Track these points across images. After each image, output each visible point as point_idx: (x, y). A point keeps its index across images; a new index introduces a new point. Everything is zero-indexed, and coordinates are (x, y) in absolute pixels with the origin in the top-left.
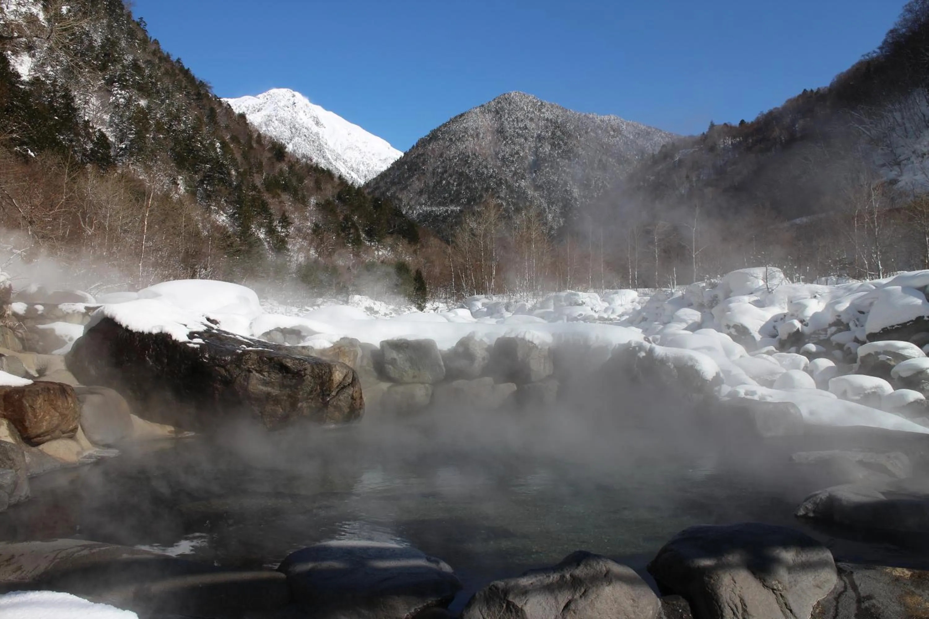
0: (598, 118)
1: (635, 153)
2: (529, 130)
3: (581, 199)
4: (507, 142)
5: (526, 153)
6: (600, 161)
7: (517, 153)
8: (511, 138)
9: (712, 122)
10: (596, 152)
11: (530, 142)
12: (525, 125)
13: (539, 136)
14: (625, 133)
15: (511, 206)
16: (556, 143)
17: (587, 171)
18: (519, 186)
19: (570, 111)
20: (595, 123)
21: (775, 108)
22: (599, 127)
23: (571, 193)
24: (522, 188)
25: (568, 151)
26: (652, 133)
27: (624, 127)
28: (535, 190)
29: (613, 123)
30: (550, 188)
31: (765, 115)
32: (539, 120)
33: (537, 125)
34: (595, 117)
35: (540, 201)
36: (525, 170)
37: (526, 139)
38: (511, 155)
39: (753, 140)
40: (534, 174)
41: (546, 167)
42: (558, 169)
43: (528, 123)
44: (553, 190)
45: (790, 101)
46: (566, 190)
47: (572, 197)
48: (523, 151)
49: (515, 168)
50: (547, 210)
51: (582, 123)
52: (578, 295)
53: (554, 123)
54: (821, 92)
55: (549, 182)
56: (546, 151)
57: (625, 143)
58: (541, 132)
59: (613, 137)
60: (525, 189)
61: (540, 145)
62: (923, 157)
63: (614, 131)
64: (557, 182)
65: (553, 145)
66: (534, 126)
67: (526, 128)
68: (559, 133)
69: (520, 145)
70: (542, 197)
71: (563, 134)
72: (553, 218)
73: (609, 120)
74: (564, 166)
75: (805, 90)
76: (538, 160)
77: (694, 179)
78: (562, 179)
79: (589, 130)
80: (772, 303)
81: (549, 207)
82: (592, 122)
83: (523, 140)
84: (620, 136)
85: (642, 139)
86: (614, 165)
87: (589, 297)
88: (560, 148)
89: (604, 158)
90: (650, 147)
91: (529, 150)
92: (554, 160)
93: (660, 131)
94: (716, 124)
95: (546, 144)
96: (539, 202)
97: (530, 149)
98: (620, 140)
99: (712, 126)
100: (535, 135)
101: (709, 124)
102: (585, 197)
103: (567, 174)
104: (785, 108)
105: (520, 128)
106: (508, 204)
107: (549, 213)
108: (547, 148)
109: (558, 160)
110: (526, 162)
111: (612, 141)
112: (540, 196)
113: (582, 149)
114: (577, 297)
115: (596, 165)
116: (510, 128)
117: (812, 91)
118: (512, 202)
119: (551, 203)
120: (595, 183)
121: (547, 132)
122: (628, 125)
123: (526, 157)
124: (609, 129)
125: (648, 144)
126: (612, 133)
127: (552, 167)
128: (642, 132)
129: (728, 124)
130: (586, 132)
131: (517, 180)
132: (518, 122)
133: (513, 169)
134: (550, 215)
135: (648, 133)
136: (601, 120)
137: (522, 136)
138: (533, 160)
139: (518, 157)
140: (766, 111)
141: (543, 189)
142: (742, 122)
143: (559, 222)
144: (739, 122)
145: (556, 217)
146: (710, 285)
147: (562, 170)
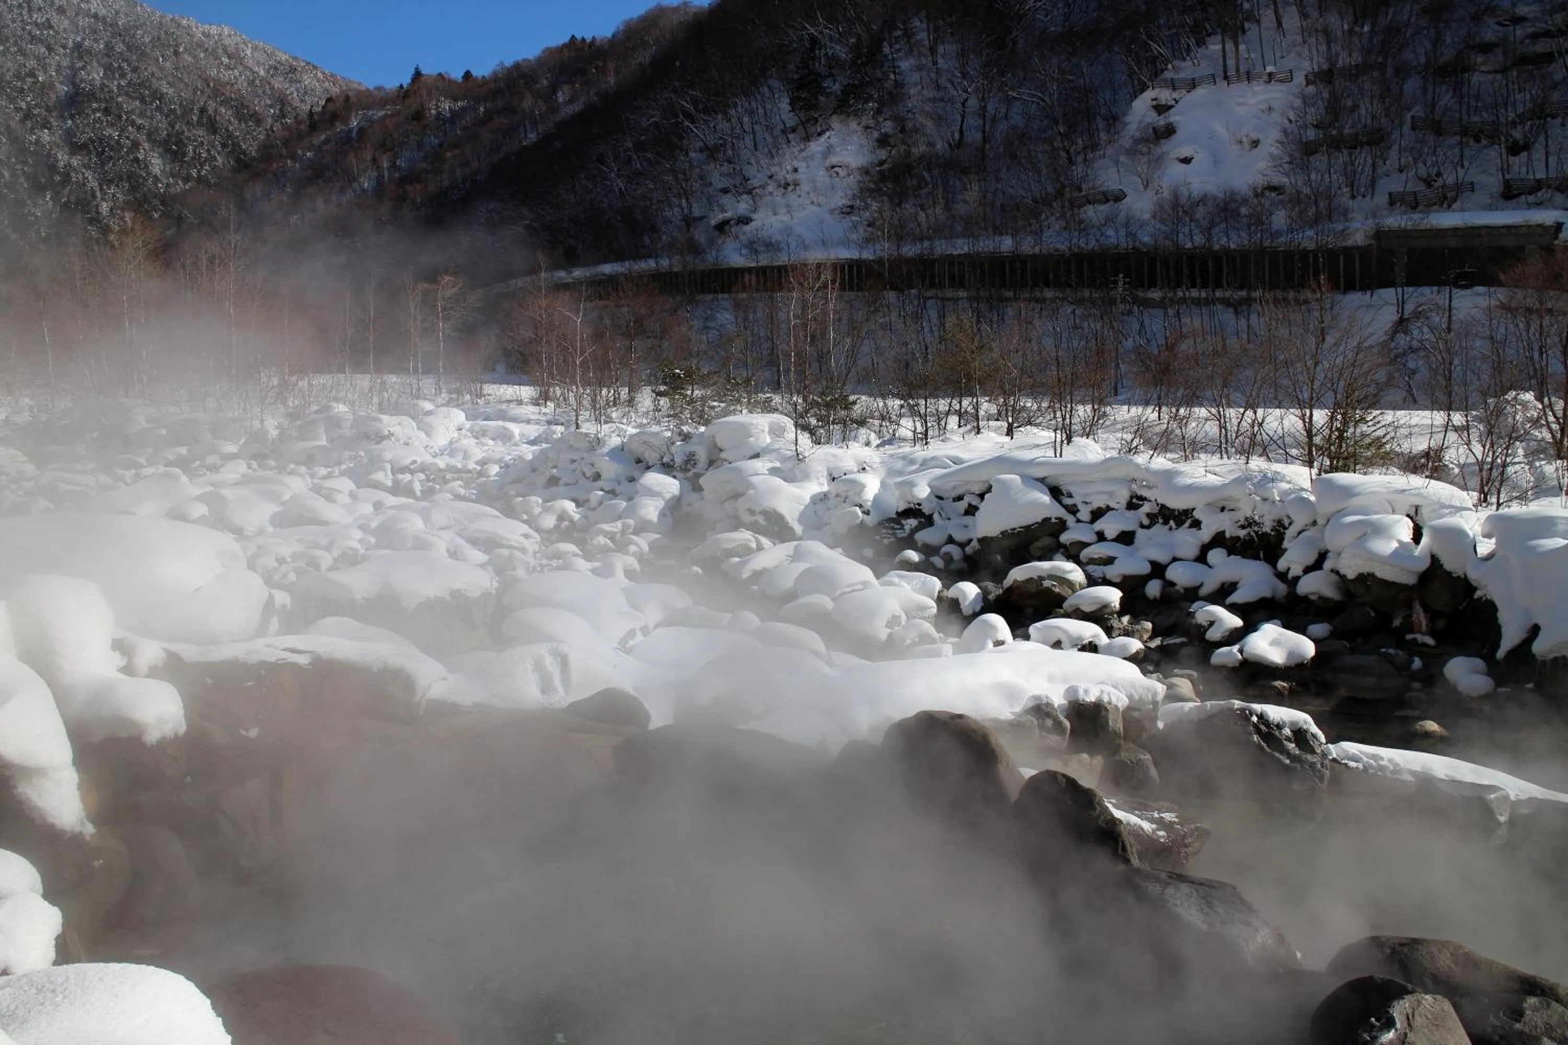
0: (199, 30)
1: (268, 102)
2: (57, 33)
3: (168, 178)
4: (8, 48)
5: (51, 76)
6: (203, 110)
7: (32, 74)
8: (16, 42)
9: (416, 69)
10: (195, 92)
11: (59, 55)
12: (48, 19)
13: (78, 46)
14: (250, 63)
15: (22, 180)
16: (116, 65)
17: (177, 127)
18: (37, 141)
19: (142, 6)
20: (192, 36)
21: (524, 60)
22: (200, 45)
23: (146, 166)
24: (44, 146)
25: (140, 85)
26: (299, 69)
27: (249, 52)
28: (72, 153)
29: (227, 41)
30: (103, 152)
31: (508, 69)
32: (77, 14)
33: (74, 23)
34: (193, 24)
35: (83, 174)
36: (49, 110)
37: (50, 49)
38: (18, 76)
39: (485, 108)
40: (70, 122)
41: (95, 111)
42: (120, 117)
43: (55, 19)
44: (111, 158)
45: (550, 53)
46: (137, 160)
47: (149, 174)
48: (45, 72)
49: (28, 104)
50: (98, 194)
51: (166, 33)
52: (380, 420)
53: (111, 25)
54: (597, 43)
55: (101, 140)
56: (94, 79)
57: (251, 83)
58: (83, 39)
59: (228, 68)
60: (51, 149)
61: (81, 64)
62: (785, 188)
63: (229, 57)
64: (118, 142)
65: (108, 68)
66: (66, 23)
67: (50, 27)
68: (120, 47)
69: (38, 59)
70: (88, 167)
71: (130, 49)
72: (111, 209)
73: (220, 35)
74: (132, 112)
75: (573, 36)
76: (77, 94)
77: (385, 165)
78: (128, 138)
79: (181, 49)
80: (806, 477)
81: (101, 189)
82: (189, 34)
83: (43, 50)
84: (240, 69)
85: (281, 79)
86: (229, 121)
87: (400, 424)
88: (123, 76)
89: (211, 106)
90: (295, 95)
91: (58, 71)
92: (112, 98)
93: (315, 67)
94: (423, 72)
95: (95, 64)
96: (81, 177)
97: (59, 69)
98: (241, 75)
99: (418, 75)
100: (70, 44)
101: (413, 71)
102: (173, 175)
103: (139, 128)
104: (540, 61)
105: (36, 24)
106: (14, 174)
107: (103, 199)
108: (97, 75)
109: (120, 99)
110: (53, 96)
111: (226, 75)
112: (84, 166)
113: (168, 83)
114: (377, 424)
115: (195, 118)
116: (14, 21)
117: (583, 39)
118: (24, 172)
119: (106, 181)
120: (194, 151)
121: (96, 41)
122: (255, 48)
123: (52, 86)
124: (220, 51)
125: (292, 89)
126: (225, 60)
127: (107, 112)
128: (281, 64)
129: (446, 76)
130: (176, 53)
131: (32, 129)
132: (30, 10)
133: (23, 105)
134: (105, 205)
135: (293, 70)
136: (204, 34)
137: (41, 41)
138: (67, 92)
139: (34, 83)
140: (509, 62)
141: (89, 152)
142: (467, 75)
143: (122, 218)
144: (462, 74)
145: (117, 208)
146: (680, 434)
147: (127, 120)
